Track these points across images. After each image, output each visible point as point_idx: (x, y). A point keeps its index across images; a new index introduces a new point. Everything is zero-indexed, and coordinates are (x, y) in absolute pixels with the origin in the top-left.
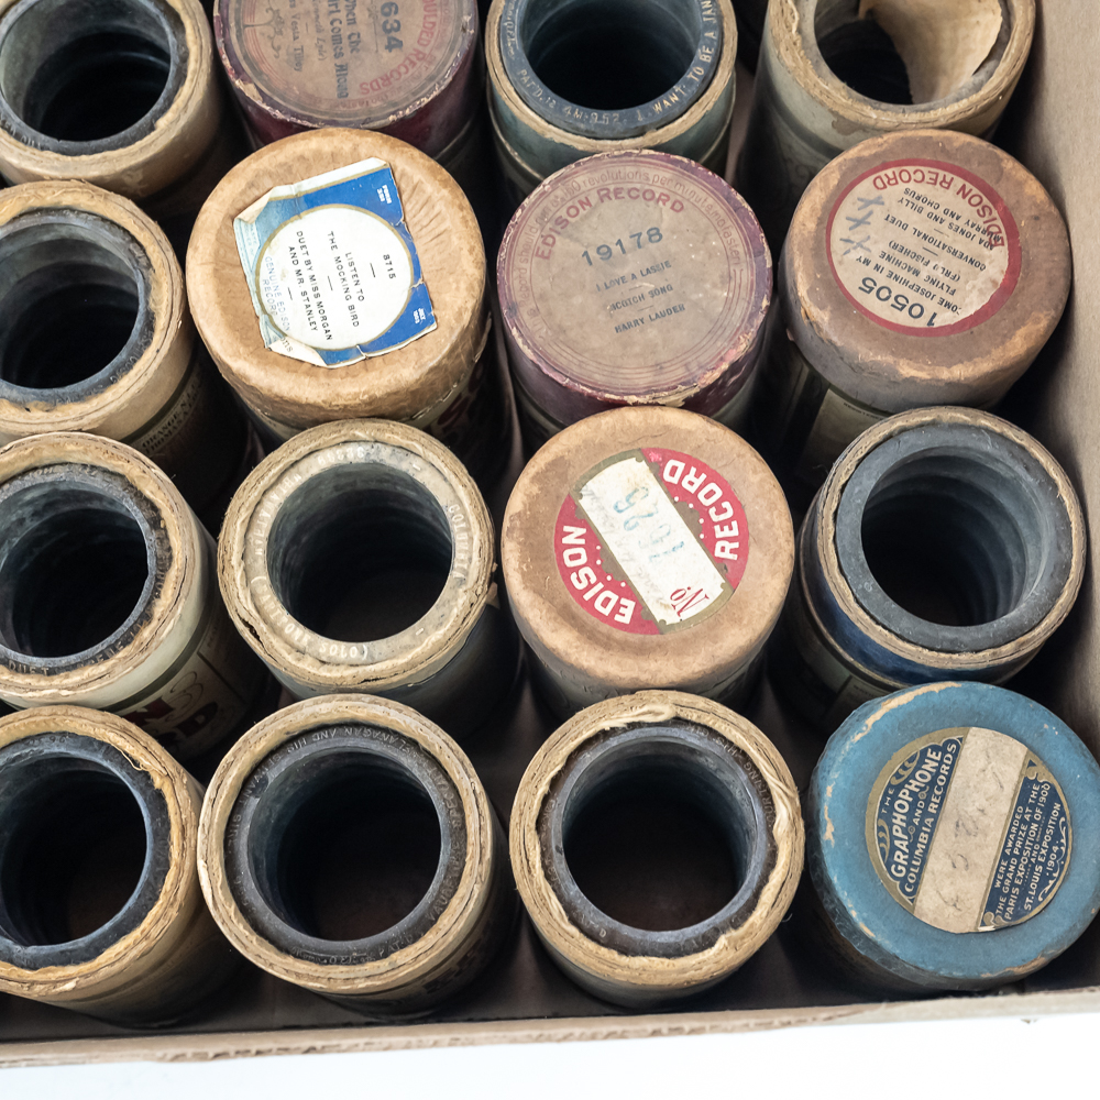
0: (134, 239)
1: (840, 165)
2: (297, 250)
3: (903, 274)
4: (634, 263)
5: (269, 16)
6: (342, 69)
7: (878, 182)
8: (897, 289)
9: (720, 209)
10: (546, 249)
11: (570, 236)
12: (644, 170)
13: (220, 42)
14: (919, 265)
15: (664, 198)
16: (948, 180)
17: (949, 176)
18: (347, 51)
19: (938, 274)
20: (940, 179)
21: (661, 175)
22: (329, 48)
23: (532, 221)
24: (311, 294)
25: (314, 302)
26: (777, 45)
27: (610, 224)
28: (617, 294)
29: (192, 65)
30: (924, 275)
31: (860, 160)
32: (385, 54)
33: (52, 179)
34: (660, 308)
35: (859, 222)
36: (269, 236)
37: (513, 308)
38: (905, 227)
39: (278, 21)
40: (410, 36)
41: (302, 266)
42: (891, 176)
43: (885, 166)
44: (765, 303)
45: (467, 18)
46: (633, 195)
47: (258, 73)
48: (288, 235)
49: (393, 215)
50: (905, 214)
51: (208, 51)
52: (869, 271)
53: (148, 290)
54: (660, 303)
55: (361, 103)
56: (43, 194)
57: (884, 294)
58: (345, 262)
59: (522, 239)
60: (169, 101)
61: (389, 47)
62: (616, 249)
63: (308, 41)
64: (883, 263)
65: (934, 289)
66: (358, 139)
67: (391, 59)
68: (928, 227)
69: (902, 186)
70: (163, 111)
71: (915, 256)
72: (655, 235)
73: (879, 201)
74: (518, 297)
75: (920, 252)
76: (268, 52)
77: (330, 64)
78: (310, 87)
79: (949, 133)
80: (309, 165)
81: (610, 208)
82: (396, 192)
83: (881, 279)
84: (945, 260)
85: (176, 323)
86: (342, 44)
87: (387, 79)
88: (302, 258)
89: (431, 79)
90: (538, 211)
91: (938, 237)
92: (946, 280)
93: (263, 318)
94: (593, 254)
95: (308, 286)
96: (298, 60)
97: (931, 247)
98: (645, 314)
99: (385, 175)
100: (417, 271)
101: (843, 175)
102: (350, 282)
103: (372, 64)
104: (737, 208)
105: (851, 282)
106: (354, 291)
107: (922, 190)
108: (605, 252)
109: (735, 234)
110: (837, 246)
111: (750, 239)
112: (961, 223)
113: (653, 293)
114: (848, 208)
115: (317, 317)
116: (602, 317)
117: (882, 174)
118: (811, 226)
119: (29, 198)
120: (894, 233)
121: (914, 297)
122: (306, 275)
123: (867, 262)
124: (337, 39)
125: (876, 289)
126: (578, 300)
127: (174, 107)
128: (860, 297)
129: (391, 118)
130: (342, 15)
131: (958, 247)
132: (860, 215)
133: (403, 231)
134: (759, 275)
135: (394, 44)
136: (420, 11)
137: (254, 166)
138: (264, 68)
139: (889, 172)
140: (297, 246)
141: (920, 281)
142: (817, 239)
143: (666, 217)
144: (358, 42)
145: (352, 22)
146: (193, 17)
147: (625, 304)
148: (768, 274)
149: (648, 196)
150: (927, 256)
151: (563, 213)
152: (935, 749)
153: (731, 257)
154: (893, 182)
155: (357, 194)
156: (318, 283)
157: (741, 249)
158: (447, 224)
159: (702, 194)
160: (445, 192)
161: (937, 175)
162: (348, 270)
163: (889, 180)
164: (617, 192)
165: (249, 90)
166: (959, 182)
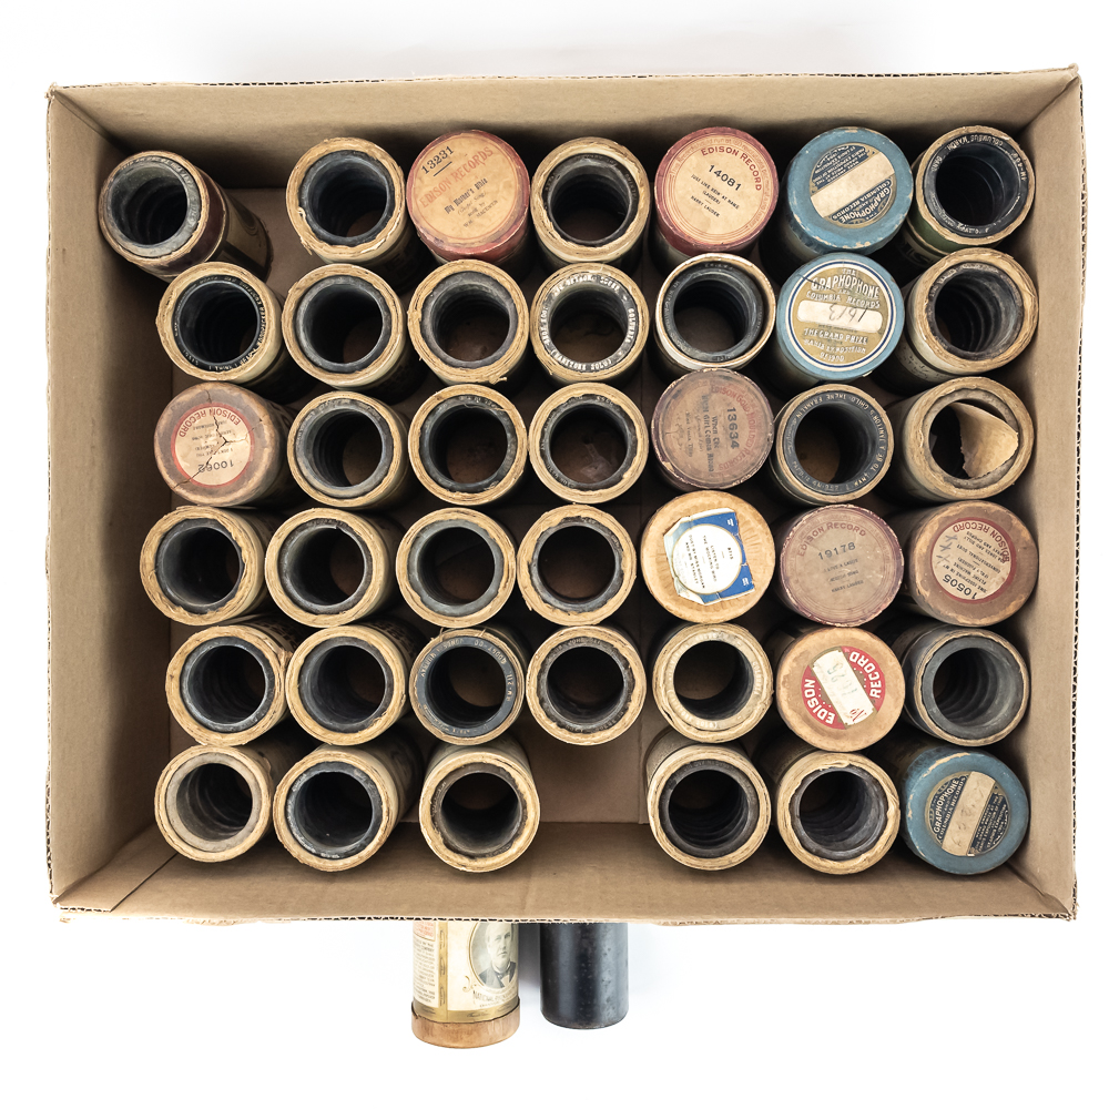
0: (613, 534)
1: (939, 520)
2: (690, 545)
3: (964, 574)
4: (842, 559)
5: (677, 428)
6: (711, 456)
7: (956, 528)
8: (960, 581)
9: (882, 535)
10: (801, 551)
11: (814, 546)
12: (848, 514)
13: (654, 441)
14: (970, 570)
15: (857, 529)
16: (987, 528)
17: (988, 526)
18: (713, 447)
19: (979, 575)
20: (983, 527)
21: (855, 517)
22: (704, 445)
23: (797, 537)
24: (695, 565)
25: (696, 569)
26: (913, 453)
27: (832, 540)
28: (833, 574)
29: (639, 449)
30: (972, 574)
31: (948, 518)
32: (731, 450)
33: (576, 503)
34: (852, 581)
35: (945, 548)
36: (678, 537)
37: (787, 580)
38: (966, 551)
39: (681, 430)
40: (742, 441)
41: (692, 552)
42: (962, 525)
43: (959, 521)
44: (900, 582)
45: (770, 435)
46: (843, 526)
47: (673, 458)
48: (685, 537)
49: (734, 530)
50: (967, 545)
51: (647, 442)
52: (948, 572)
53: (620, 560)
54: (852, 579)
55: (720, 474)
56: (573, 512)
57: (954, 583)
58: (710, 550)
59: (792, 546)
60: (629, 464)
61: (733, 446)
62: (834, 552)
63: (695, 442)
64: (955, 568)
65: (976, 581)
66: (721, 499)
67: (734, 452)
68: (976, 551)
69: (966, 530)
70: (626, 470)
71: (969, 565)
72: (852, 546)
73: (955, 538)
74: (789, 574)
75: (972, 563)
76: (677, 447)
77: (705, 454)
78: (696, 466)
79: (990, 505)
80: (696, 509)
81: (832, 532)
82: (736, 522)
83: (954, 576)
84: (983, 568)
85: (634, 577)
86: (711, 443)
87: (732, 462)
88: (691, 548)
89: (753, 464)
90: (800, 533)
91: (980, 556)
92: (982, 577)
93: (676, 579)
94: (823, 554)
95: (694, 561)
96: (690, 451)
97: (977, 561)
98: (846, 584)
99: (732, 515)
100: (744, 559)
101: (940, 525)
102: (713, 560)
103: (726, 454)
104: (890, 536)
105: (940, 578)
106: (714, 564)
107: (975, 532)
108: (829, 553)
109: (888, 548)
110: (935, 558)
111: (896, 551)
112: (991, 550)
113: (849, 574)
114: (941, 541)
115: (698, 577)
116: (826, 585)
117: (957, 524)
118: (924, 550)
119: (567, 513)
120: (961, 553)
121: (967, 585)
122: (693, 556)
123: (948, 567)
124: (708, 441)
125: (951, 580)
126: (816, 576)
127: (631, 469)
128: (943, 584)
129: (734, 484)
130: (711, 428)
131: (988, 561)
132: (946, 544)
133: (738, 539)
134: (898, 569)
135: (735, 445)
136: (748, 429)
137: (673, 510)
138: (675, 455)
139: (961, 523)
140: (689, 542)
141: (970, 577)
142: (926, 556)
143: (857, 538)
144: (717, 443)
145: (716, 432)
146: (640, 424)
147: (837, 578)
148: (902, 569)
149: (850, 527)
150: (975, 565)
151: (811, 534)
152: (956, 780)
153: (886, 559)
154: (962, 528)
155: (719, 521)
156: (699, 559)
157: (890, 556)
158: (760, 541)
159: (875, 528)
160: (760, 526)
161: (982, 525)
162: (712, 555)
164: (836, 525)
165: (667, 465)
166: (992, 529)
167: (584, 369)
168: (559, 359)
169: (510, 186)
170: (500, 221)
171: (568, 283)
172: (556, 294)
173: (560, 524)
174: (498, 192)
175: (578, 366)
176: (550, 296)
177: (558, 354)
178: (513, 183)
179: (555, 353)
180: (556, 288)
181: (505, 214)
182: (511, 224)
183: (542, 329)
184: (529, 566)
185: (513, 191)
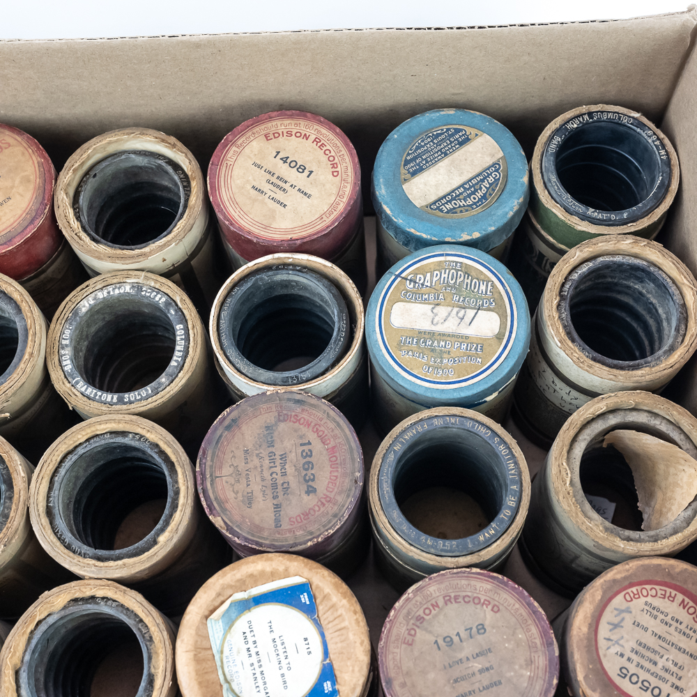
0: (141, 621)
1: (602, 585)
2: (248, 634)
3: (647, 665)
4: (468, 649)
5: (231, 470)
6: (277, 507)
7: (627, 596)
8: (643, 675)
9: (523, 612)
10: (409, 638)
11: (426, 630)
12: (473, 582)
13: (200, 488)
14: (657, 658)
15: (487, 602)
16: (673, 595)
17: (674, 592)
18: (281, 494)
19: (670, 665)
20: (668, 595)
21: (484, 586)
22: (269, 492)
23: (401, 619)
24: (256, 665)
25: (258, 671)
26: (557, 493)
27: (452, 621)
28: (457, 671)
29: (181, 501)
30: (660, 665)
31: (615, 581)
32: (305, 497)
33: (91, 578)
34: (486, 683)
35: (616, 626)
36: (230, 624)
37: (389, 682)
38: (646, 630)
39: (237, 472)
40: (321, 484)
41: (251, 645)
42: (636, 592)
43: (632, 585)
44: (555, 681)
45: (358, 474)
46: (467, 600)
47: (224, 510)
48: (241, 624)
49: (310, 610)
50: (646, 620)
51: (192, 490)
52: (624, 662)
53: (150, 658)
54: (485, 679)
55: (290, 531)
56: (84, 590)
57: (634, 679)
58: (278, 642)
59: (394, 631)
60: (167, 523)
61: (308, 493)
62: (456, 639)
63: (256, 488)
64: (633, 656)
65: (667, 676)
66: (288, 563)
67: (309, 501)
68: (661, 629)
69: (643, 600)
70: (162, 530)
71: (654, 652)
72: (481, 628)
73: (628, 611)
74: (392, 674)
75: (657, 648)
76: (231, 495)
77: (270, 504)
78: (257, 520)
79: (672, 562)
80: (256, 579)
81: (452, 609)
82: (312, 597)
83: (632, 669)
84: (674, 655)
85: (168, 683)
86: (278, 490)
87: (306, 514)
88: (250, 640)
89: (335, 516)
90: (405, 611)
91: (668, 637)
92: (675, 669)
93: (225, 686)
94: (441, 642)
95: (254, 659)
96: (249, 500)
97: (664, 644)
98: (476, 686)
99: (304, 588)
100: (326, 653)
101: (604, 593)
102: (282, 656)
103: (298, 503)
104: (535, 612)
105: (613, 671)
106: (284, 662)
107: (657, 602)
108: (449, 641)
109: (534, 630)
110: (602, 643)
111: (544, 634)
112: (683, 627)
113: (481, 671)
114: (608, 616)
115: (260, 683)
116: (448, 689)
117: (629, 590)
118: (585, 629)
119: (75, 593)
120: (639, 634)
121: (654, 682)
122: (253, 651)
123: (622, 655)
124: (274, 486)
125: (629, 675)
126: (431, 676)
127: (169, 528)
128: (618, 681)
129: (310, 544)
130: (278, 469)
131: (682, 645)
132: (616, 621)
133: (317, 624)
134: (550, 661)
135: (311, 491)
136: (328, 469)
137: (221, 581)
138: (228, 506)
139: (634, 589)
140: (248, 631)
141: (658, 669)
142: (589, 639)
143: (488, 616)
144: (287, 488)
145: (284, 474)
146: (183, 467)
147: (463, 678)
148: (557, 661)
149: (476, 601)
150: (662, 651)
151: (421, 613)
153: (532, 647)
154: (637, 596)
155: (287, 597)
156: (263, 656)
157: (538, 641)
158: (346, 623)
159: (511, 600)
160: (344, 602)
161: (665, 591)
162: (280, 647)
163: (634, 595)
164: (456, 598)
165: (217, 521)
166: (680, 597)
167: (115, 400)
168: (83, 389)
169: (29, 181)
170: (12, 220)
171: (100, 295)
172: (84, 310)
173: (65, 608)
174: (12, 187)
175: (108, 397)
176: (75, 312)
177: (81, 383)
178: (32, 177)
179: (77, 383)
180: (85, 303)
181: (19, 212)
182: (26, 223)
183: (62, 352)
184: (17, 673)
185: (31, 186)
